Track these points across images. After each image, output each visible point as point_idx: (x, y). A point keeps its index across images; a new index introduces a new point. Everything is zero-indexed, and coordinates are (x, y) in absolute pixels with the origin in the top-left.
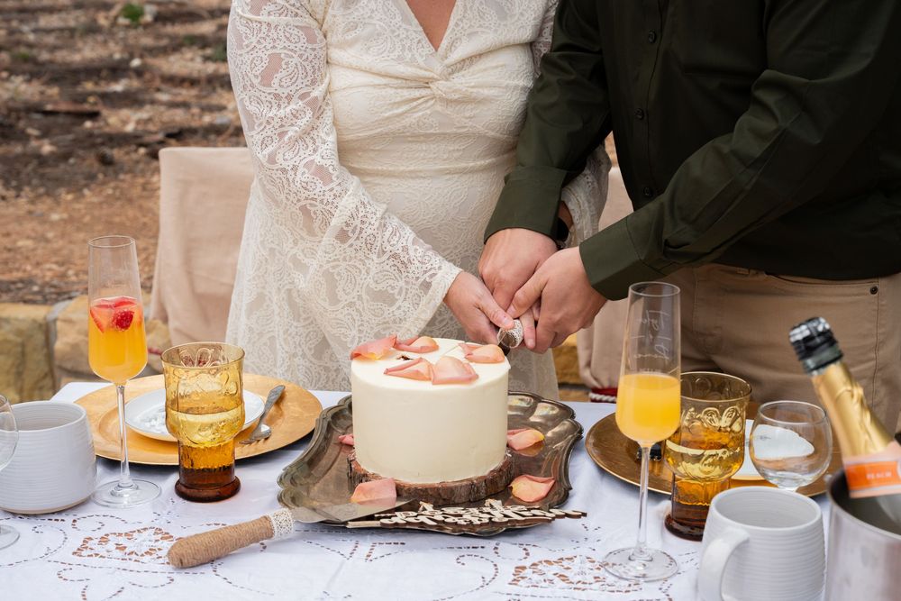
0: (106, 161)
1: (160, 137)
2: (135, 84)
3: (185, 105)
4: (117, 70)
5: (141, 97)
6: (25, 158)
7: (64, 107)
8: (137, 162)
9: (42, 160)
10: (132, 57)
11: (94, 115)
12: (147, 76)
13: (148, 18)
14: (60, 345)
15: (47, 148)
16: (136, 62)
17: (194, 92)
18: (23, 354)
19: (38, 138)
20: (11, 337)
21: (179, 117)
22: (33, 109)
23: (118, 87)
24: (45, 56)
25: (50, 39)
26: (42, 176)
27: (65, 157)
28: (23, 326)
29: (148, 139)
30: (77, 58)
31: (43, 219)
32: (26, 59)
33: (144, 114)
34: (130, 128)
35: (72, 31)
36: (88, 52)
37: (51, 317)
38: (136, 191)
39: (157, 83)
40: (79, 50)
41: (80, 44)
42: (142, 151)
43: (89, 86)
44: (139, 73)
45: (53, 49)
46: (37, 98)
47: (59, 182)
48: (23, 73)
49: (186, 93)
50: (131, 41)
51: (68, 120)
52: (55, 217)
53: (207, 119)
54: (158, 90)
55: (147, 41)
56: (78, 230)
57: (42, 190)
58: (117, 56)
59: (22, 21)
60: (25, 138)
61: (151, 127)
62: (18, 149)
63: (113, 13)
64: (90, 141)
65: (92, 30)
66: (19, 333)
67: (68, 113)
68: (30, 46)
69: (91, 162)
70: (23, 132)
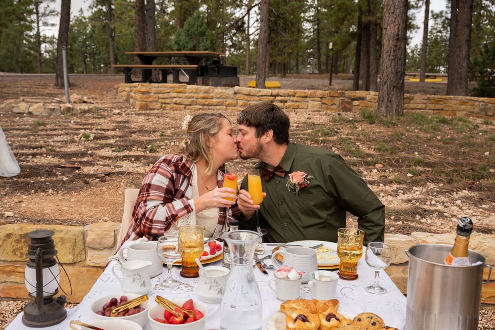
0: (86, 183)
1: (103, 175)
2: (90, 159)
3: (108, 165)
4: (83, 154)
5: (93, 162)
6: (58, 182)
7: (68, 165)
8: (97, 183)
9: (64, 182)
10: (88, 150)
11: (78, 168)
12: (94, 156)
13: (92, 138)
14: (88, 239)
15: (65, 179)
16: (90, 152)
17: (111, 161)
18: (75, 242)
19: (60, 175)
20: (71, 237)
21: (107, 169)
22: (56, 166)
23: (85, 159)
24: (58, 150)
25: (59, 144)
26: (65, 187)
27: (72, 181)
28: (76, 233)
29: (99, 176)
30: (69, 150)
31: (68, 201)
32: (52, 150)
33: (95, 168)
34: (92, 172)
35: (66, 142)
36: (72, 148)
37: (85, 230)
38: (99, 192)
39: (98, 158)
40: (69, 148)
41: (69, 146)
42: (97, 179)
43: (75, 159)
44: (91, 155)
45: (60, 147)
46: (57, 163)
47: (72, 189)
48: (52, 155)
49: (107, 162)
50: (87, 145)
51: (70, 170)
52: (72, 200)
53: (117, 170)
54: (98, 161)
55: (93, 145)
56: (82, 204)
57: (66, 192)
58: (83, 150)
59: (48, 138)
60: (56, 175)
61: (98, 172)
62: (55, 179)
63: (80, 136)
64: (80, 176)
65: (73, 141)
66: (74, 235)
67: (69, 167)
68: (53, 146)
69: (81, 183)
70: (55, 173)
